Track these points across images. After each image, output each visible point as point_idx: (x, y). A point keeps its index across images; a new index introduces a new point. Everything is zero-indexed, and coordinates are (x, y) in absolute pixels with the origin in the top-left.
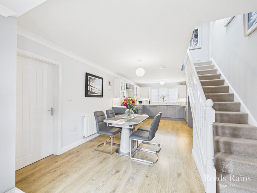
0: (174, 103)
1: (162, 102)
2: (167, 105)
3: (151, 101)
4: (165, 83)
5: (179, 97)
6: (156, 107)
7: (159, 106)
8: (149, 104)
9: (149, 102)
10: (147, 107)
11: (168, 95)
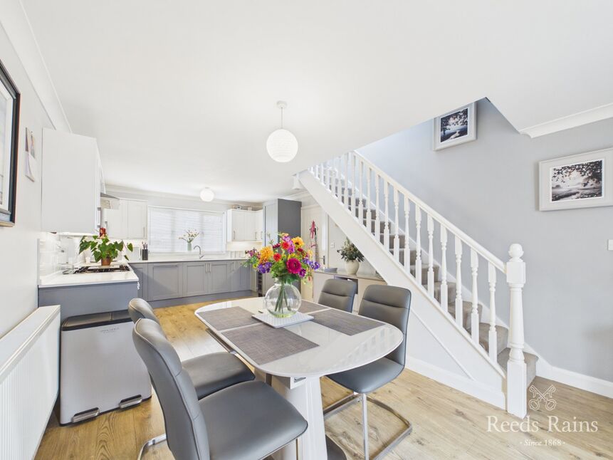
0: (218, 254)
1: (186, 251)
2: (202, 259)
3: (149, 249)
4: (214, 200)
5: (234, 239)
6: (176, 266)
7: (185, 264)
8: (143, 259)
9: (145, 254)
10: (141, 270)
11: (203, 233)
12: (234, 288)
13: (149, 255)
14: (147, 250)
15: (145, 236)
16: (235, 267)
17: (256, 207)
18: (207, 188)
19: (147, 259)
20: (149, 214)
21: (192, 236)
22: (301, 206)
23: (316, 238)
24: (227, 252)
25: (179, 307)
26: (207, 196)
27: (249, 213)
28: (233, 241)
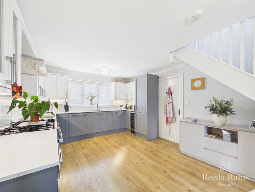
1: (89, 105)
7: (90, 114)
8: (66, 111)
9: (67, 108)
10: (64, 118)
11: (98, 95)
12: (117, 127)
13: (69, 108)
14: (68, 106)
15: (67, 97)
16: (118, 115)
17: (127, 80)
18: (105, 67)
19: (68, 111)
20: (69, 84)
21: (93, 97)
22: (159, 79)
23: (172, 98)
24: (112, 106)
25: (87, 140)
26: (104, 72)
27: (123, 84)
28: (115, 100)
